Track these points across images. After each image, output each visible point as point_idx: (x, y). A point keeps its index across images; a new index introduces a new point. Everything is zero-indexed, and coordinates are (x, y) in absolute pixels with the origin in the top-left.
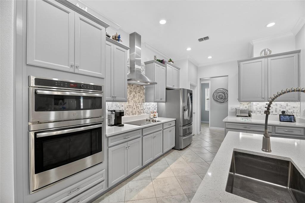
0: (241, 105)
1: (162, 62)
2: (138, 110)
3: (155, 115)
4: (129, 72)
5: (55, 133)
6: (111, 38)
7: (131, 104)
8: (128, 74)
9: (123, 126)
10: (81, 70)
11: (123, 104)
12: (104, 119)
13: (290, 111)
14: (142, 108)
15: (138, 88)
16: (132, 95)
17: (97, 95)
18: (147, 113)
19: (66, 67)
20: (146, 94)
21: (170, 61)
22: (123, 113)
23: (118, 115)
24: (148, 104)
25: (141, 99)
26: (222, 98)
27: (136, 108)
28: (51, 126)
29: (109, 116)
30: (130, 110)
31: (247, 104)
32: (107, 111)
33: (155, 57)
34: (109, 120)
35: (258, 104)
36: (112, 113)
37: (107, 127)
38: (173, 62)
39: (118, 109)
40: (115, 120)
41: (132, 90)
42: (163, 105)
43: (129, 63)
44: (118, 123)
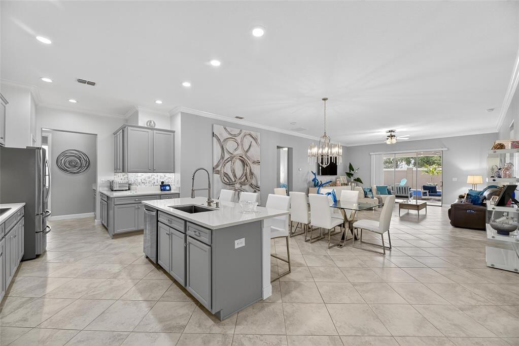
0: (115, 176)
13: (167, 181)
26: (75, 166)
31: (123, 175)
35: (142, 175)
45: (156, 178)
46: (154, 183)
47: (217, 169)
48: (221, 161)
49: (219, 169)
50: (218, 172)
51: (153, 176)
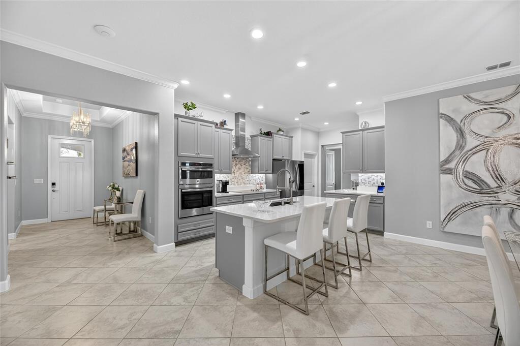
1: (268, 134)
2: (244, 181)
3: (261, 187)
4: (235, 147)
5: (189, 190)
6: (219, 125)
7: (237, 175)
8: (233, 149)
9: (228, 192)
10: (201, 155)
11: (229, 175)
12: (214, 185)
14: (247, 179)
15: (244, 161)
16: (237, 167)
17: (209, 169)
18: (253, 184)
19: (194, 155)
20: (252, 166)
21: (280, 130)
22: (228, 182)
23: (224, 184)
24: (254, 175)
25: (246, 171)
27: (241, 180)
28: (187, 186)
29: (218, 185)
30: (236, 180)
32: (216, 181)
33: (260, 129)
34: (218, 188)
35: (363, 175)
36: (220, 183)
37: (216, 193)
38: (283, 131)
39: (224, 180)
40: (222, 188)
41: (238, 163)
42: (270, 176)
43: (235, 139)
44: (224, 190)
45: (376, 179)
46: (374, 183)
47: (447, 166)
48: (457, 152)
49: (452, 165)
50: (449, 171)
51: (372, 177)
